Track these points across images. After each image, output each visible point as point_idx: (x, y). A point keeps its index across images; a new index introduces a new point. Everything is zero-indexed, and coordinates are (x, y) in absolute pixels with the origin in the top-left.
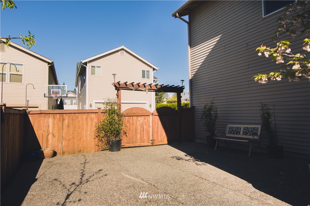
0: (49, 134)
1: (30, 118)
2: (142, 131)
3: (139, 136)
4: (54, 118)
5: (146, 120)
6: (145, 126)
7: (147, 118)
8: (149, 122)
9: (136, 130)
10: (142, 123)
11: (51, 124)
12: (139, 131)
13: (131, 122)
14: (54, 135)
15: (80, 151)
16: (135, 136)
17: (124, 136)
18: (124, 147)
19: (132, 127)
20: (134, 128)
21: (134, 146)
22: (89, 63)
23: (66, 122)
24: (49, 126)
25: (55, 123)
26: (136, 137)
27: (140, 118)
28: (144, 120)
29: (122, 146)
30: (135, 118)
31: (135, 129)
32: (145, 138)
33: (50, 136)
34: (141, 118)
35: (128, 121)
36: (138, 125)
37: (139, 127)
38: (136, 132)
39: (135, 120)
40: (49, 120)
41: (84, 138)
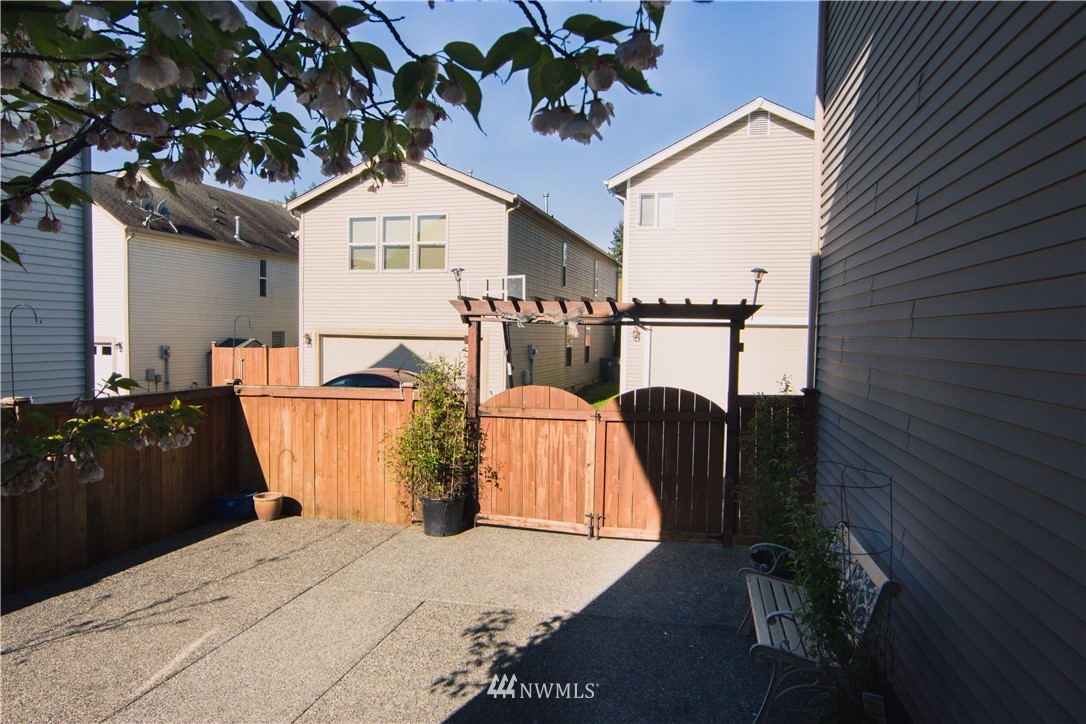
0: (284, 451)
1: (244, 406)
2: (556, 475)
3: (542, 493)
4: (294, 410)
5: (573, 437)
6: (568, 460)
7: (575, 429)
8: (585, 443)
9: (534, 468)
10: (556, 446)
11: (287, 427)
12: (544, 475)
13: (515, 437)
14: (293, 457)
15: (359, 512)
16: (530, 492)
17: (488, 485)
18: (485, 522)
19: (519, 458)
20: (526, 462)
21: (522, 526)
22: (631, 186)
23: (322, 422)
24: (282, 432)
25: (297, 422)
26: (532, 495)
27: (546, 427)
28: (566, 437)
29: (481, 518)
30: (530, 426)
31: (531, 465)
32: (568, 502)
33: (286, 458)
34: (552, 427)
35: (506, 436)
36: (541, 451)
37: (545, 460)
38: (533, 476)
39: (529, 433)
40: (283, 415)
41: (369, 475)
